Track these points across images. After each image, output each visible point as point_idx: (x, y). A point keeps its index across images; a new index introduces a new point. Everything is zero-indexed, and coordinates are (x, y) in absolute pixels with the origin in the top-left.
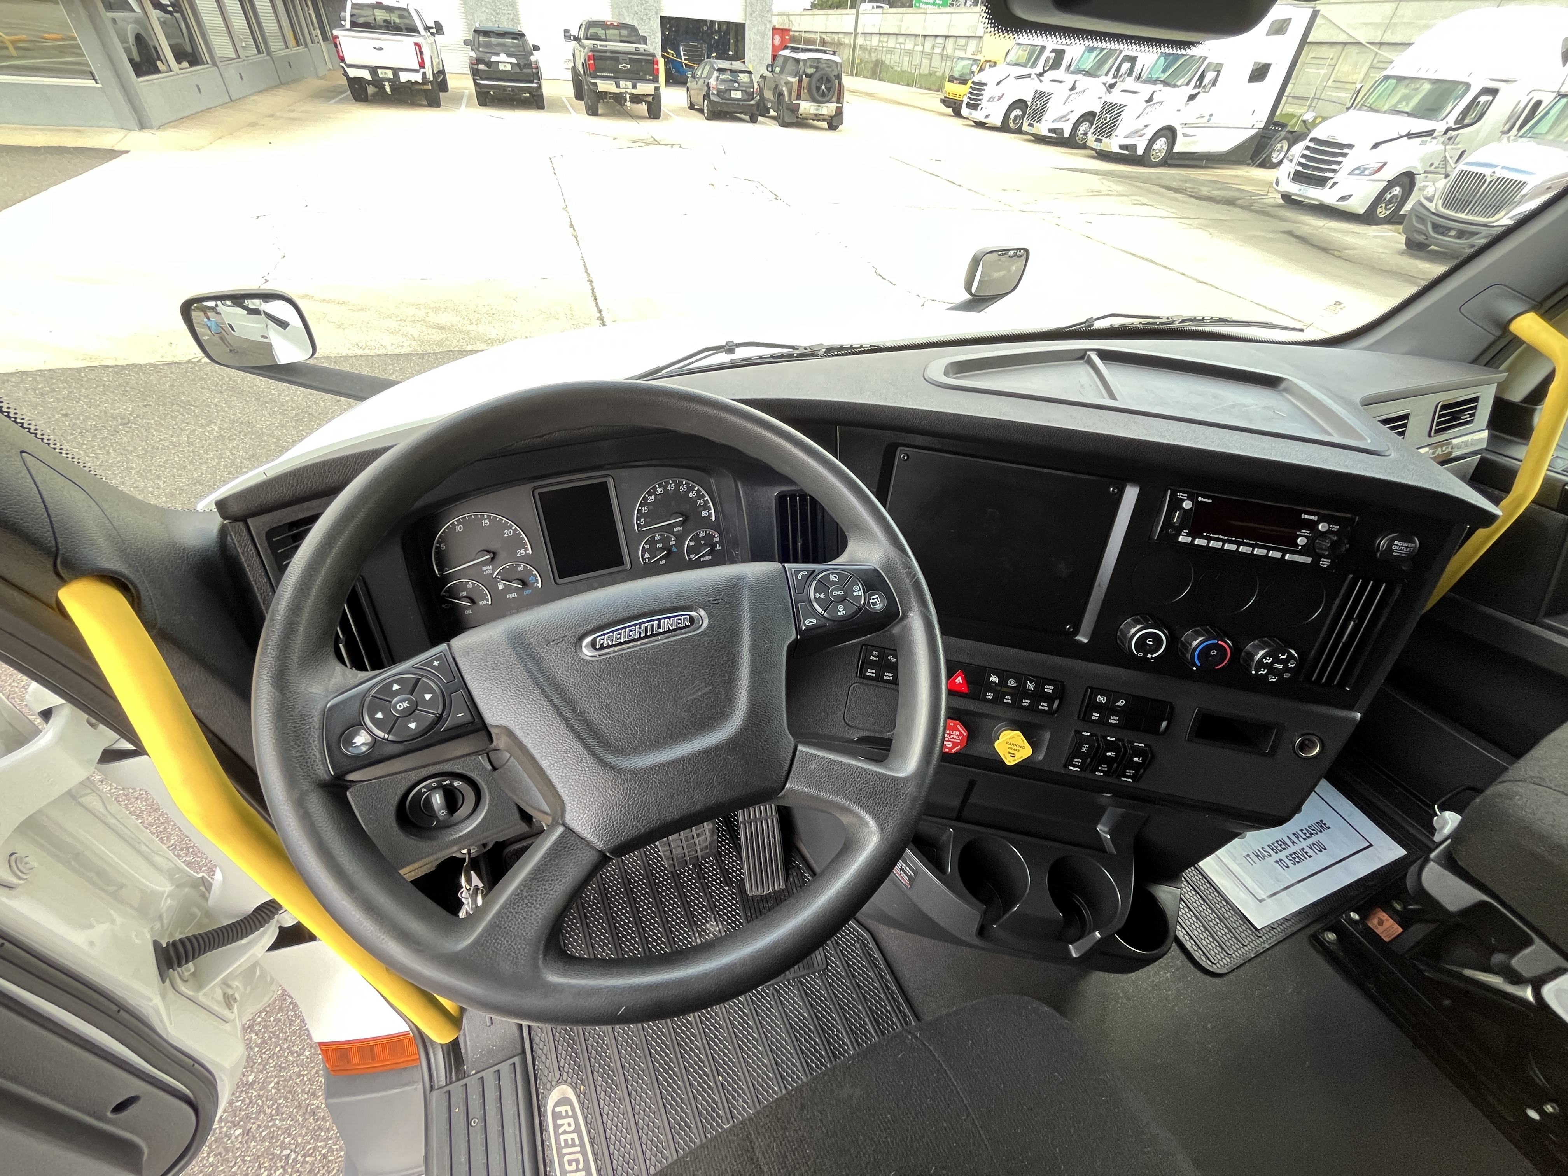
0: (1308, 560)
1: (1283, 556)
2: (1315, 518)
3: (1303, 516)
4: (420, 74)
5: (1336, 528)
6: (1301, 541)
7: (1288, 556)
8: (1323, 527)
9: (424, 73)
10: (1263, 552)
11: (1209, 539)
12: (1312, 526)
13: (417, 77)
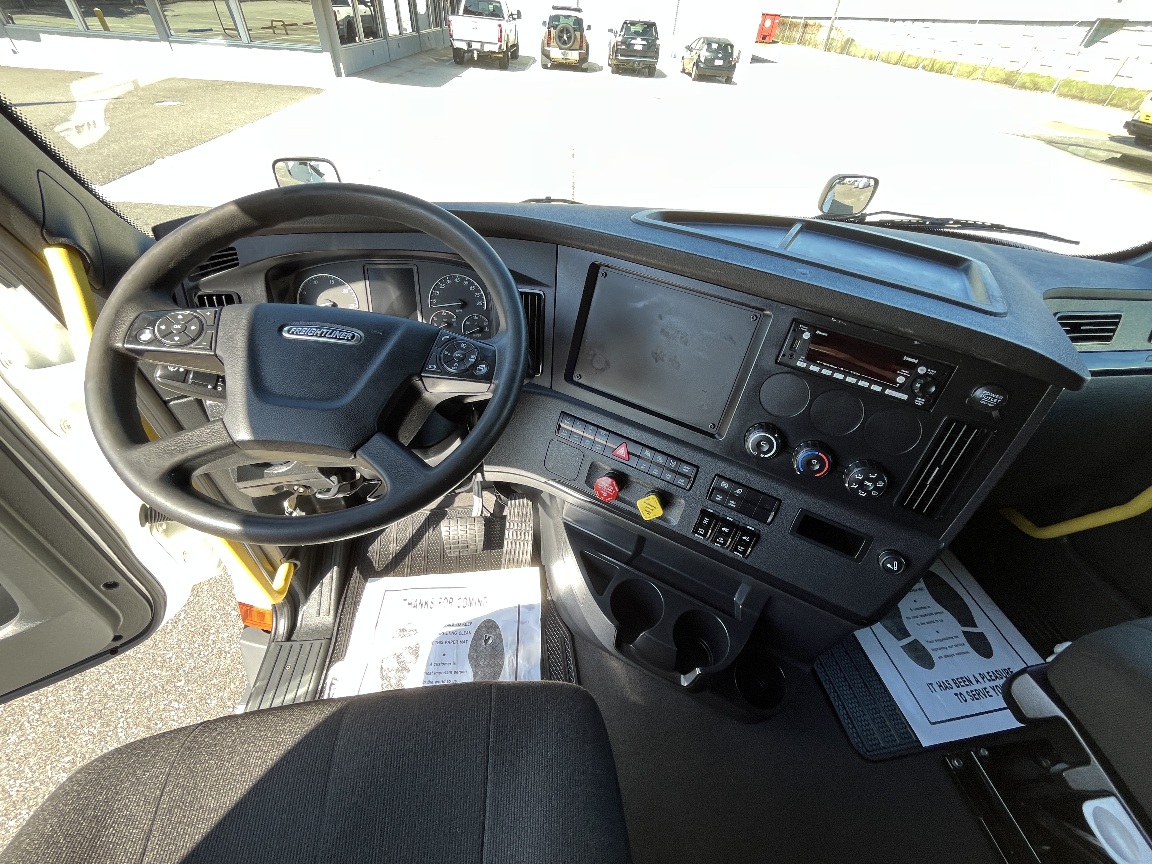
0: (905, 397)
1: (884, 390)
2: (916, 361)
3: (905, 358)
4: (498, 46)
5: (933, 372)
6: (900, 380)
7: (888, 392)
8: (922, 370)
9: (501, 46)
10: (866, 384)
11: (822, 367)
12: (912, 367)
13: (495, 48)
